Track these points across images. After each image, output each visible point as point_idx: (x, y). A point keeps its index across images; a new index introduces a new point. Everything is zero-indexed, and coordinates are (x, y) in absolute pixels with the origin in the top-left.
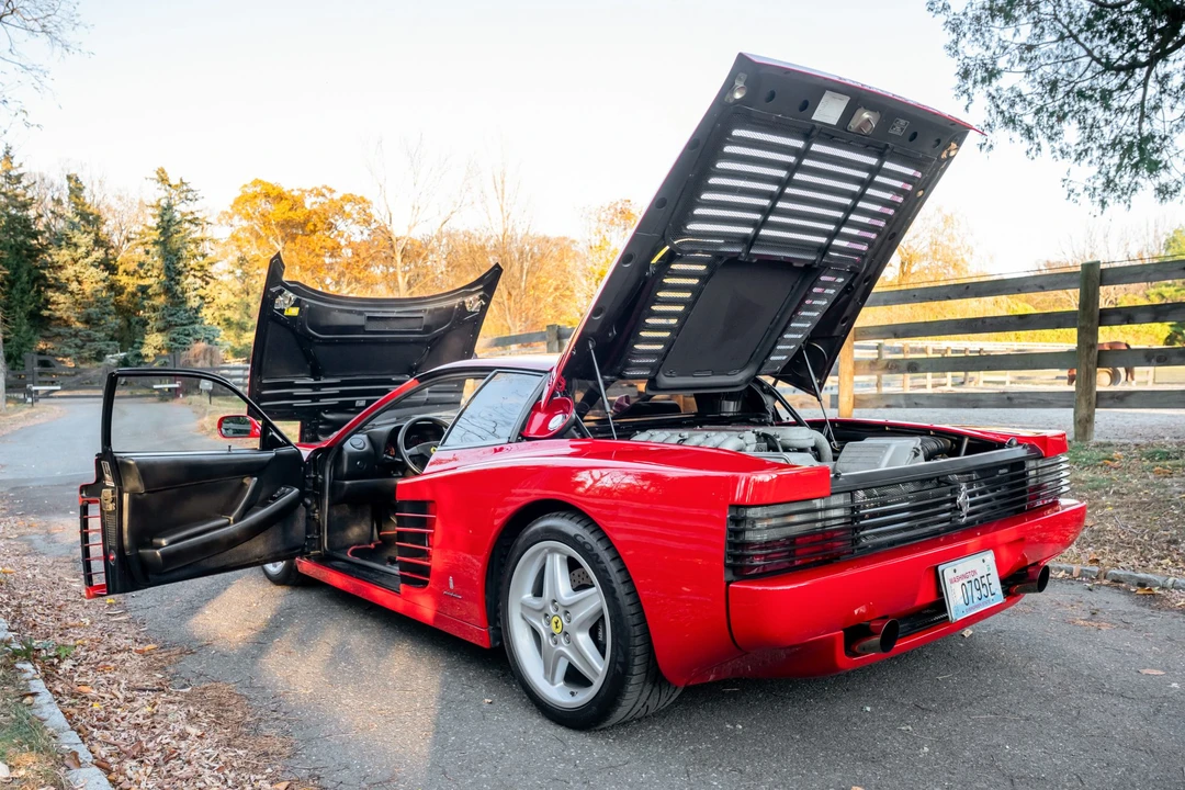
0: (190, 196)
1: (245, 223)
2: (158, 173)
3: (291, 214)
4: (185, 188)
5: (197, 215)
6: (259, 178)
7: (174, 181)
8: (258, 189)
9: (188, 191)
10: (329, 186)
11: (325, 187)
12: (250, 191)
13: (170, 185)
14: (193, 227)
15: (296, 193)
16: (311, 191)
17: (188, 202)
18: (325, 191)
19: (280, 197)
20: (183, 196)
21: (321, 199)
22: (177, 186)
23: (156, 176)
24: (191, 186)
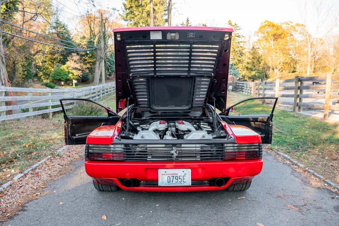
0: (238, 28)
1: (262, 35)
2: (228, 22)
3: (276, 31)
4: (236, 26)
5: (239, 34)
6: (267, 20)
7: (233, 24)
8: (266, 24)
9: (237, 27)
10: (291, 21)
11: (289, 21)
12: (264, 24)
13: (232, 25)
14: (238, 38)
15: (279, 24)
16: (284, 23)
17: (237, 30)
18: (289, 23)
19: (273, 26)
20: (236, 28)
21: (288, 26)
22: (234, 25)
23: (228, 23)
24: (238, 25)
